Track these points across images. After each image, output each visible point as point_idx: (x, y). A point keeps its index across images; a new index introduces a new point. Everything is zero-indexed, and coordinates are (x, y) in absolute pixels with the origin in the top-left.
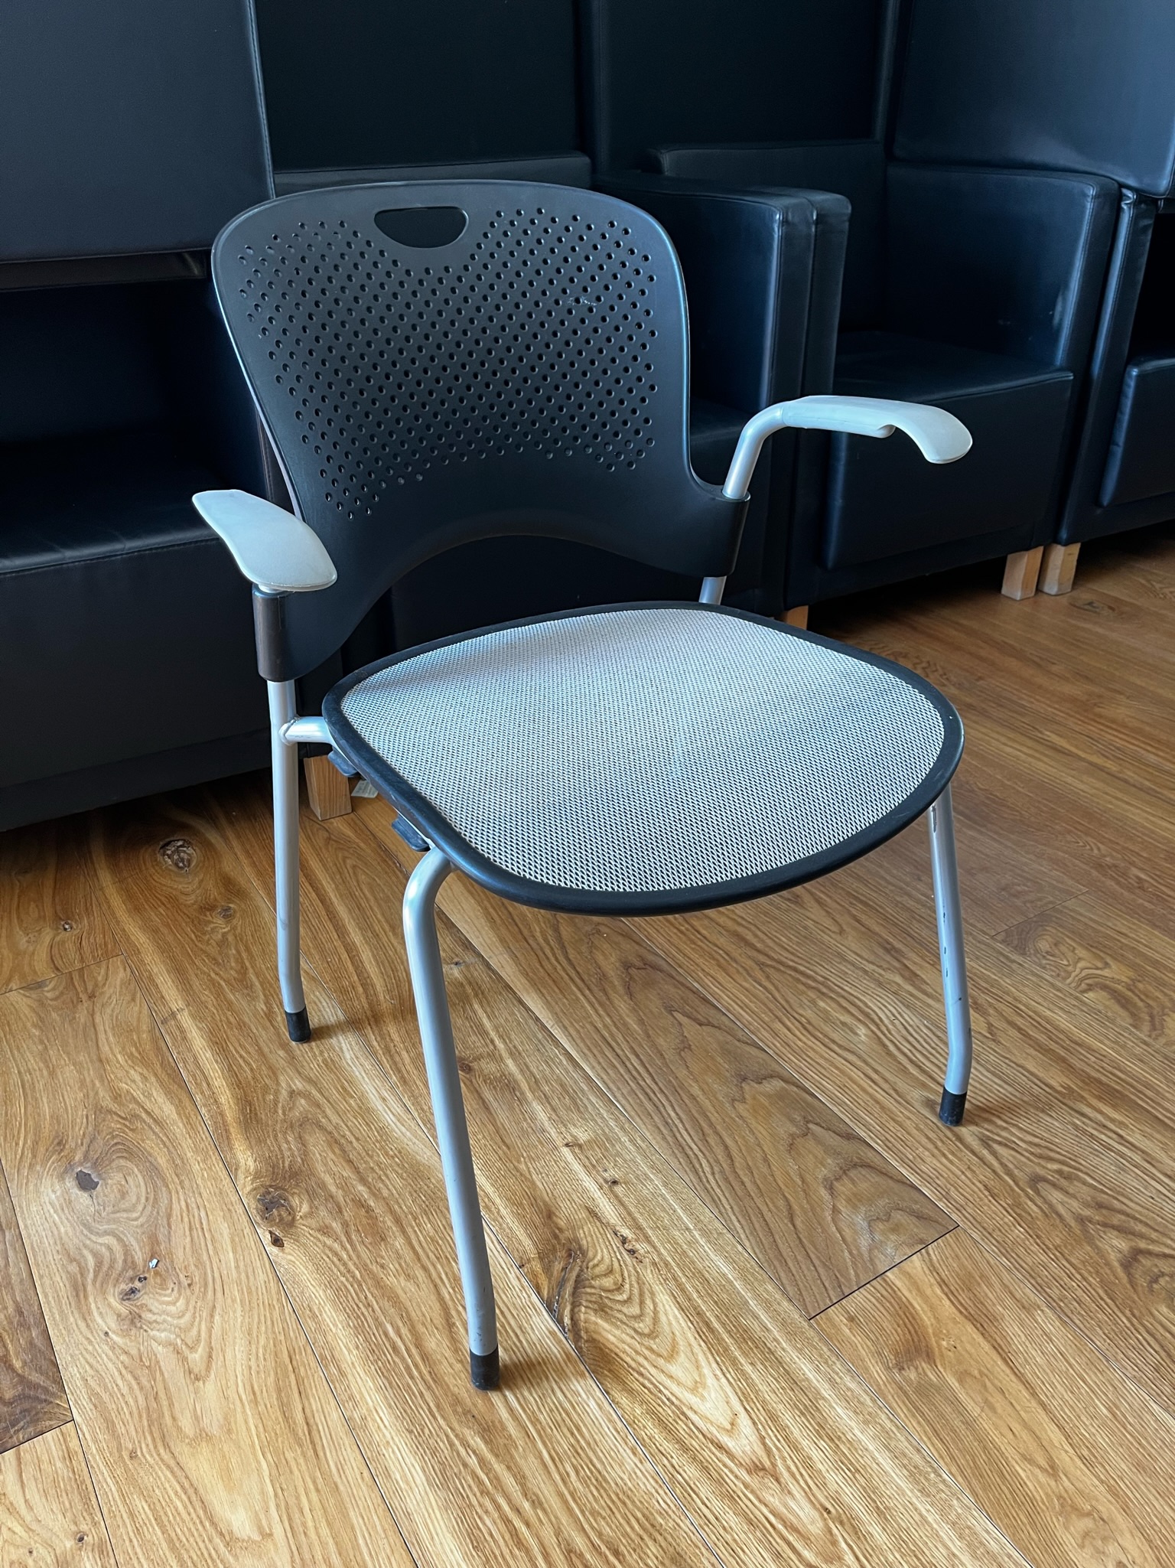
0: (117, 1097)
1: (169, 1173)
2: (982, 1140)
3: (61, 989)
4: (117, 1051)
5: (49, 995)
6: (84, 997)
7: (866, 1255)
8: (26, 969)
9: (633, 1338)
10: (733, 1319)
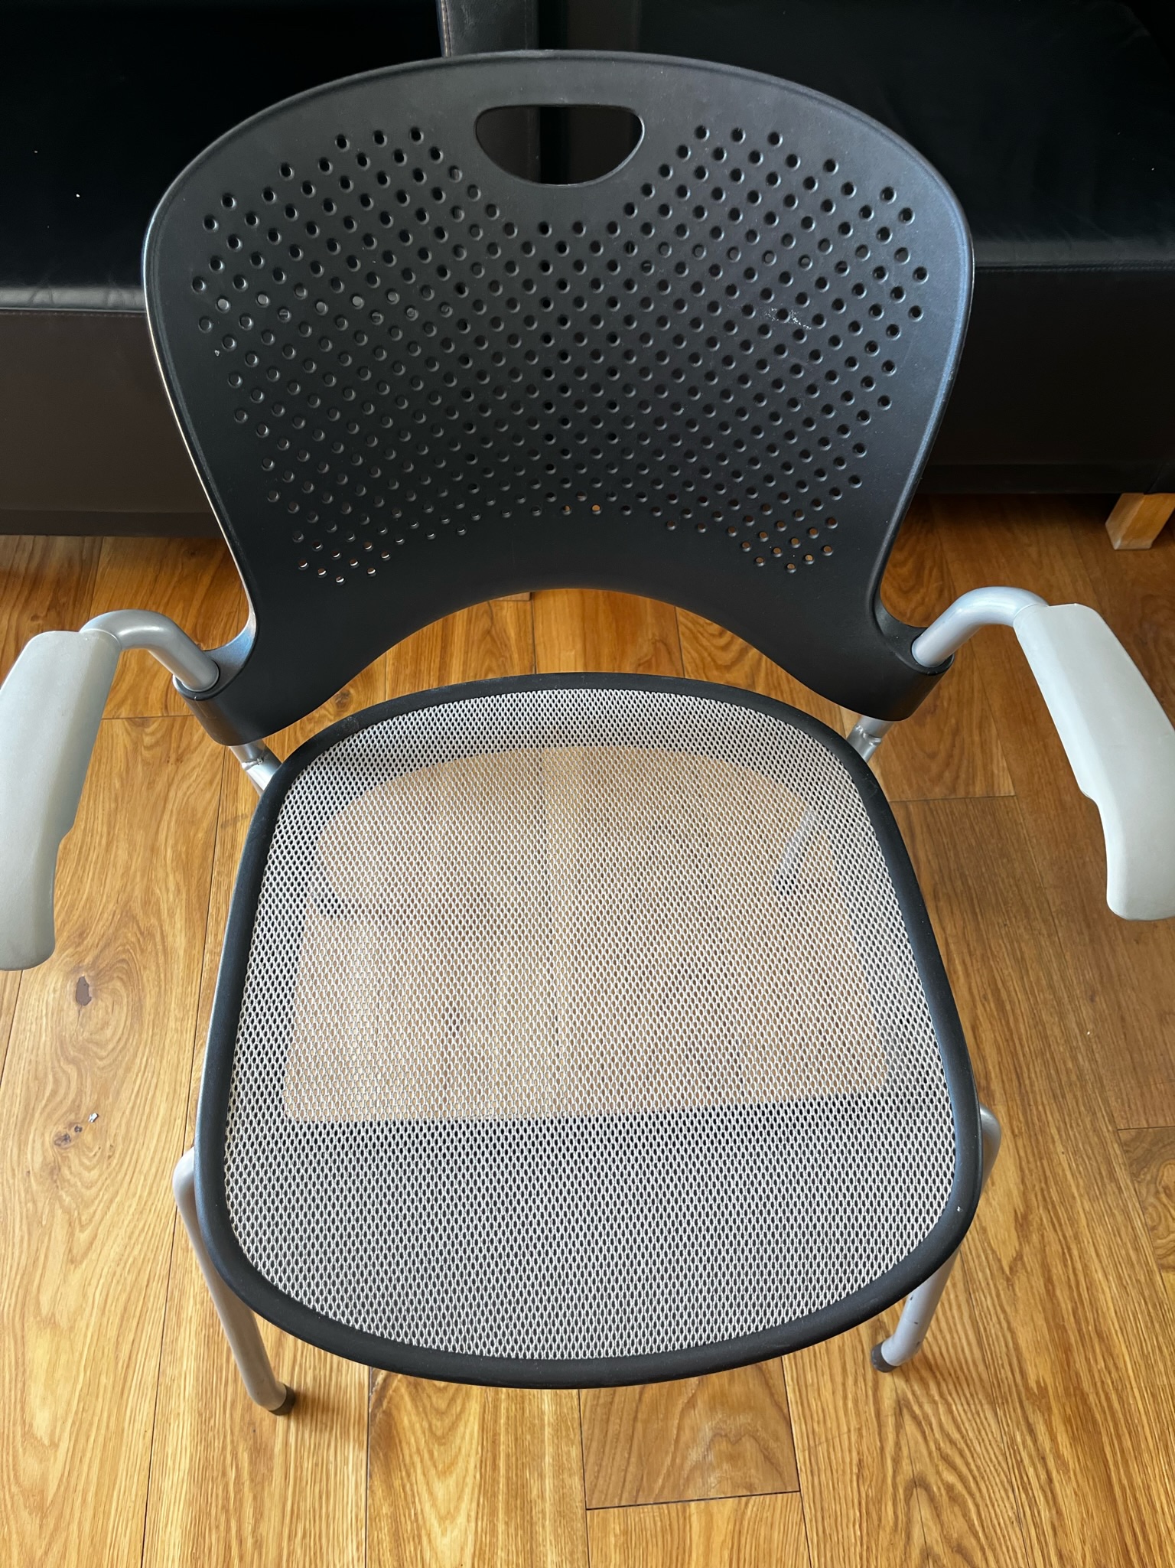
0: (146, 903)
1: (148, 1018)
2: (898, 1402)
3: (159, 735)
4: (171, 842)
5: (148, 740)
6: (172, 759)
7: (685, 1473)
8: (141, 695)
9: (424, 1433)
10: (520, 1466)
